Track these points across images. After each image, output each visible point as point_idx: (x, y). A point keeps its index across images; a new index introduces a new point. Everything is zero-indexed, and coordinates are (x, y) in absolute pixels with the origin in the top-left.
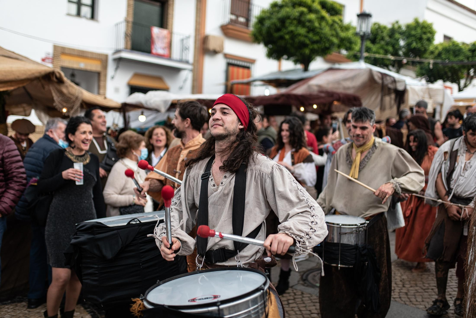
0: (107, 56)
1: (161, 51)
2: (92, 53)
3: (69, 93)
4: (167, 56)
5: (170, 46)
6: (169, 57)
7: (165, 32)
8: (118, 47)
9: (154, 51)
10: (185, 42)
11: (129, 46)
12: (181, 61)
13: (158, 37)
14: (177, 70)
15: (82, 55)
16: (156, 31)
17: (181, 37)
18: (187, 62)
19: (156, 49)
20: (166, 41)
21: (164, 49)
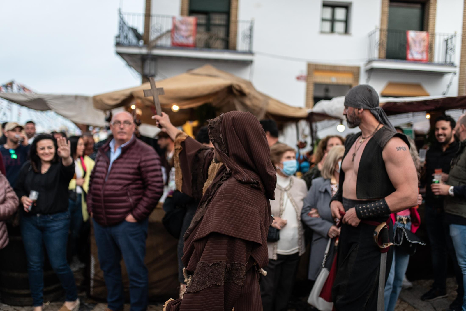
0: (358, 68)
1: (417, 56)
2: (344, 67)
3: (254, 105)
4: (426, 61)
5: (430, 48)
6: (430, 61)
7: (423, 34)
8: (371, 57)
9: (410, 57)
10: (449, 41)
11: (383, 54)
12: (445, 64)
13: (414, 41)
14: (440, 75)
15: (334, 69)
16: (412, 35)
17: (446, 37)
18: (452, 65)
19: (412, 55)
20: (425, 44)
21: (421, 53)
